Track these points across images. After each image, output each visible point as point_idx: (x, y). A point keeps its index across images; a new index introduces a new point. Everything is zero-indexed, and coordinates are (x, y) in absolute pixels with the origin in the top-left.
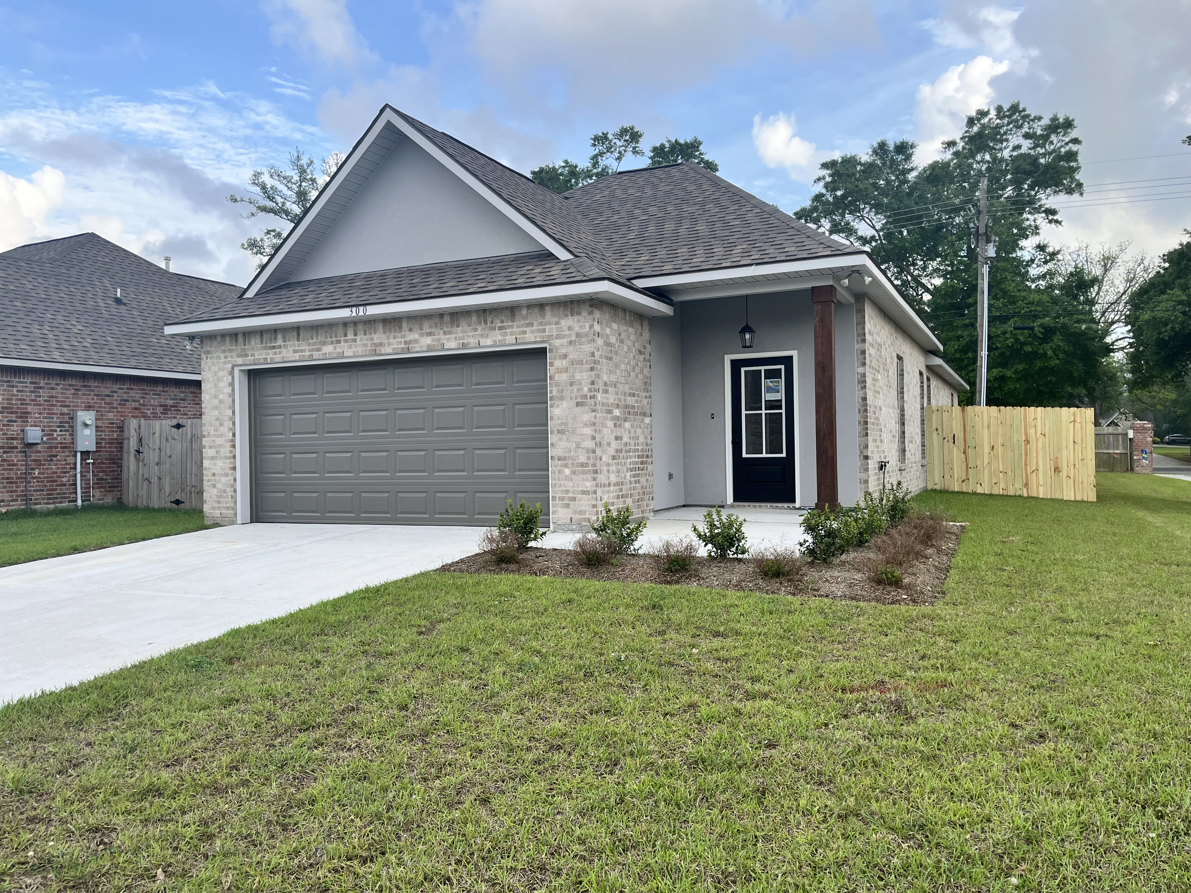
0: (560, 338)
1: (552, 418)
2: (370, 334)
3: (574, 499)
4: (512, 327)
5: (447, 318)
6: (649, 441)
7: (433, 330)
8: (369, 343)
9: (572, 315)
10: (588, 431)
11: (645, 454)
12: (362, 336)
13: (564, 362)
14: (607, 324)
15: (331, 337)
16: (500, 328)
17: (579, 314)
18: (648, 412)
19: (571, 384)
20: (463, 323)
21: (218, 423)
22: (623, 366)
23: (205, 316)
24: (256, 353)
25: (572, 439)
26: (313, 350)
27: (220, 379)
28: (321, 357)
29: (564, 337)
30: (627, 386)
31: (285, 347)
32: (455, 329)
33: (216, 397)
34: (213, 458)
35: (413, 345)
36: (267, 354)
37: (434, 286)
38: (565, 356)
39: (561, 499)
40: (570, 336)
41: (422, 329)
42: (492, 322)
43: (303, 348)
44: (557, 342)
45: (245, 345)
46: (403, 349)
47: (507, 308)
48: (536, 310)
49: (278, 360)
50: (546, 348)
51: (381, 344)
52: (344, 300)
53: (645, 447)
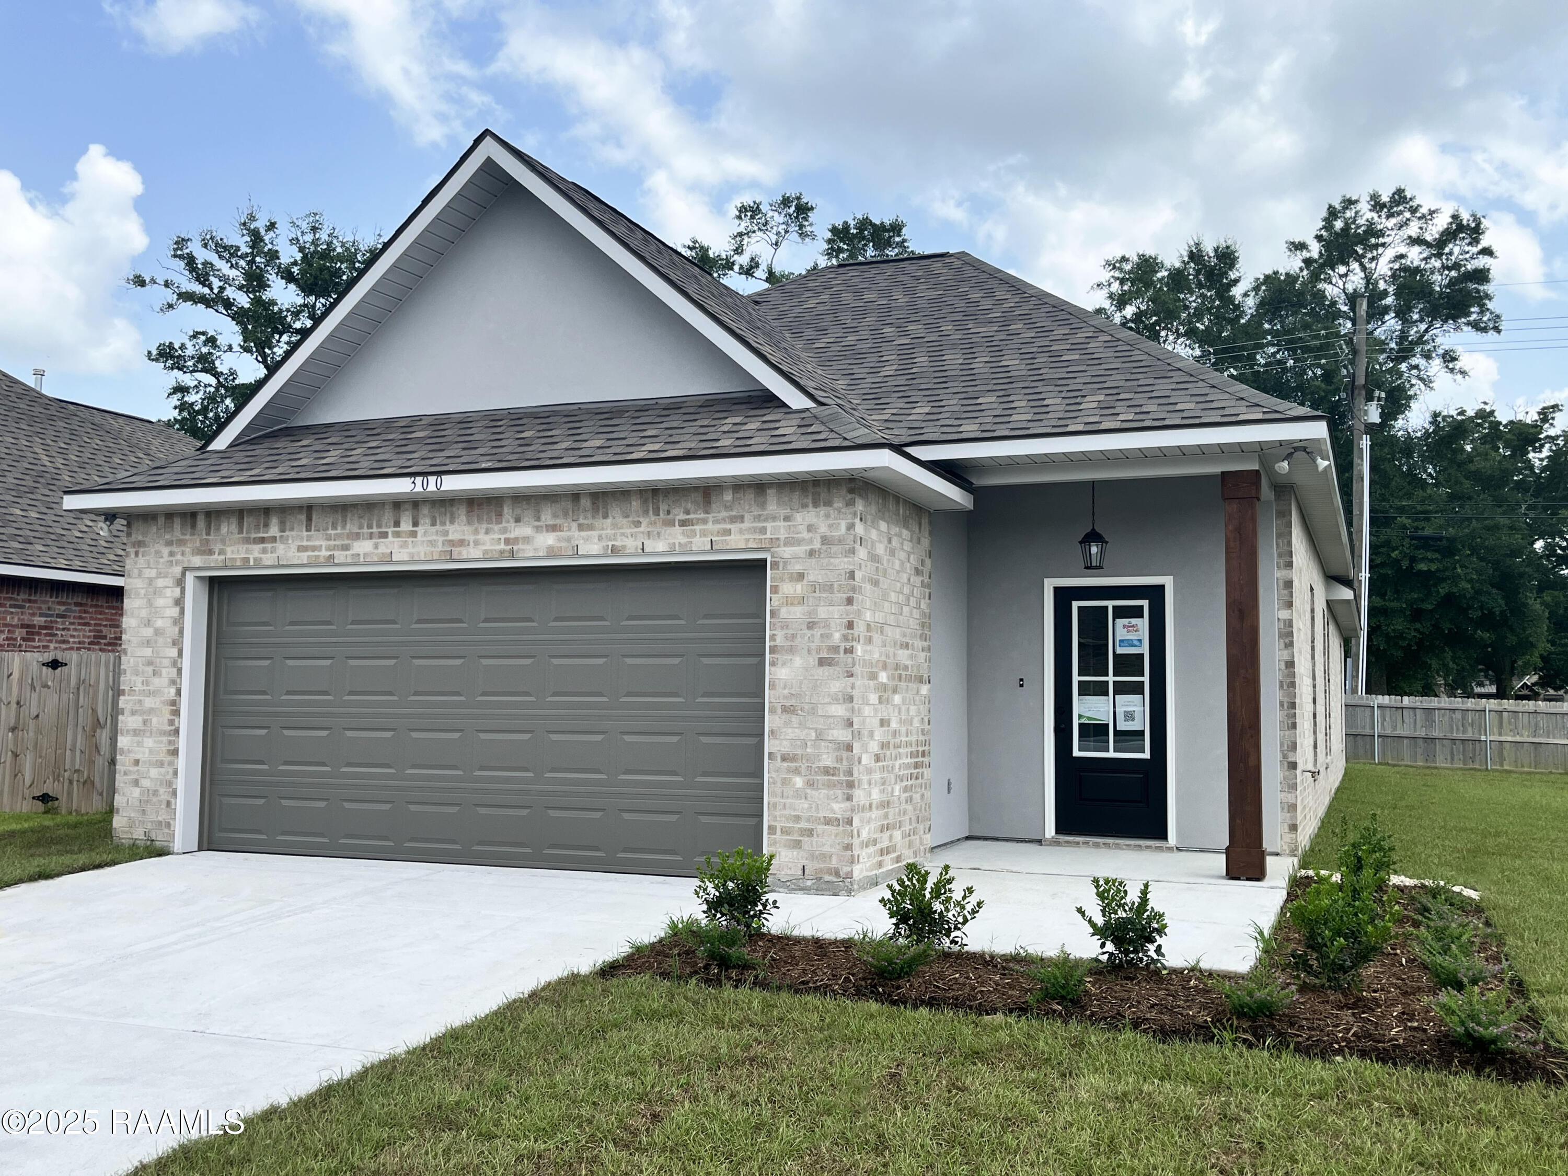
0: (792, 545)
1: (773, 686)
2: (443, 524)
3: (810, 833)
4: (705, 521)
5: (585, 502)
6: (927, 727)
7: (558, 521)
8: (441, 539)
9: (816, 504)
10: (839, 710)
11: (921, 749)
12: (428, 527)
13: (799, 587)
14: (873, 522)
15: (370, 527)
16: (683, 523)
17: (829, 503)
18: (926, 676)
19: (811, 626)
20: (615, 511)
21: (150, 669)
22: (893, 597)
23: (140, 480)
24: (229, 549)
25: (809, 724)
26: (334, 548)
27: (157, 592)
28: (349, 560)
29: (799, 542)
30: (898, 630)
31: (284, 540)
32: (599, 522)
33: (148, 623)
34: (136, 733)
35: (521, 546)
36: (247, 551)
37: (564, 445)
38: (801, 576)
39: (785, 831)
40: (811, 541)
41: (538, 519)
42: (669, 512)
43: (317, 543)
44: (786, 552)
45: (208, 534)
46: (502, 552)
47: (696, 488)
48: (750, 495)
49: (269, 563)
50: (765, 561)
51: (462, 543)
52: (400, 463)
53: (921, 738)
